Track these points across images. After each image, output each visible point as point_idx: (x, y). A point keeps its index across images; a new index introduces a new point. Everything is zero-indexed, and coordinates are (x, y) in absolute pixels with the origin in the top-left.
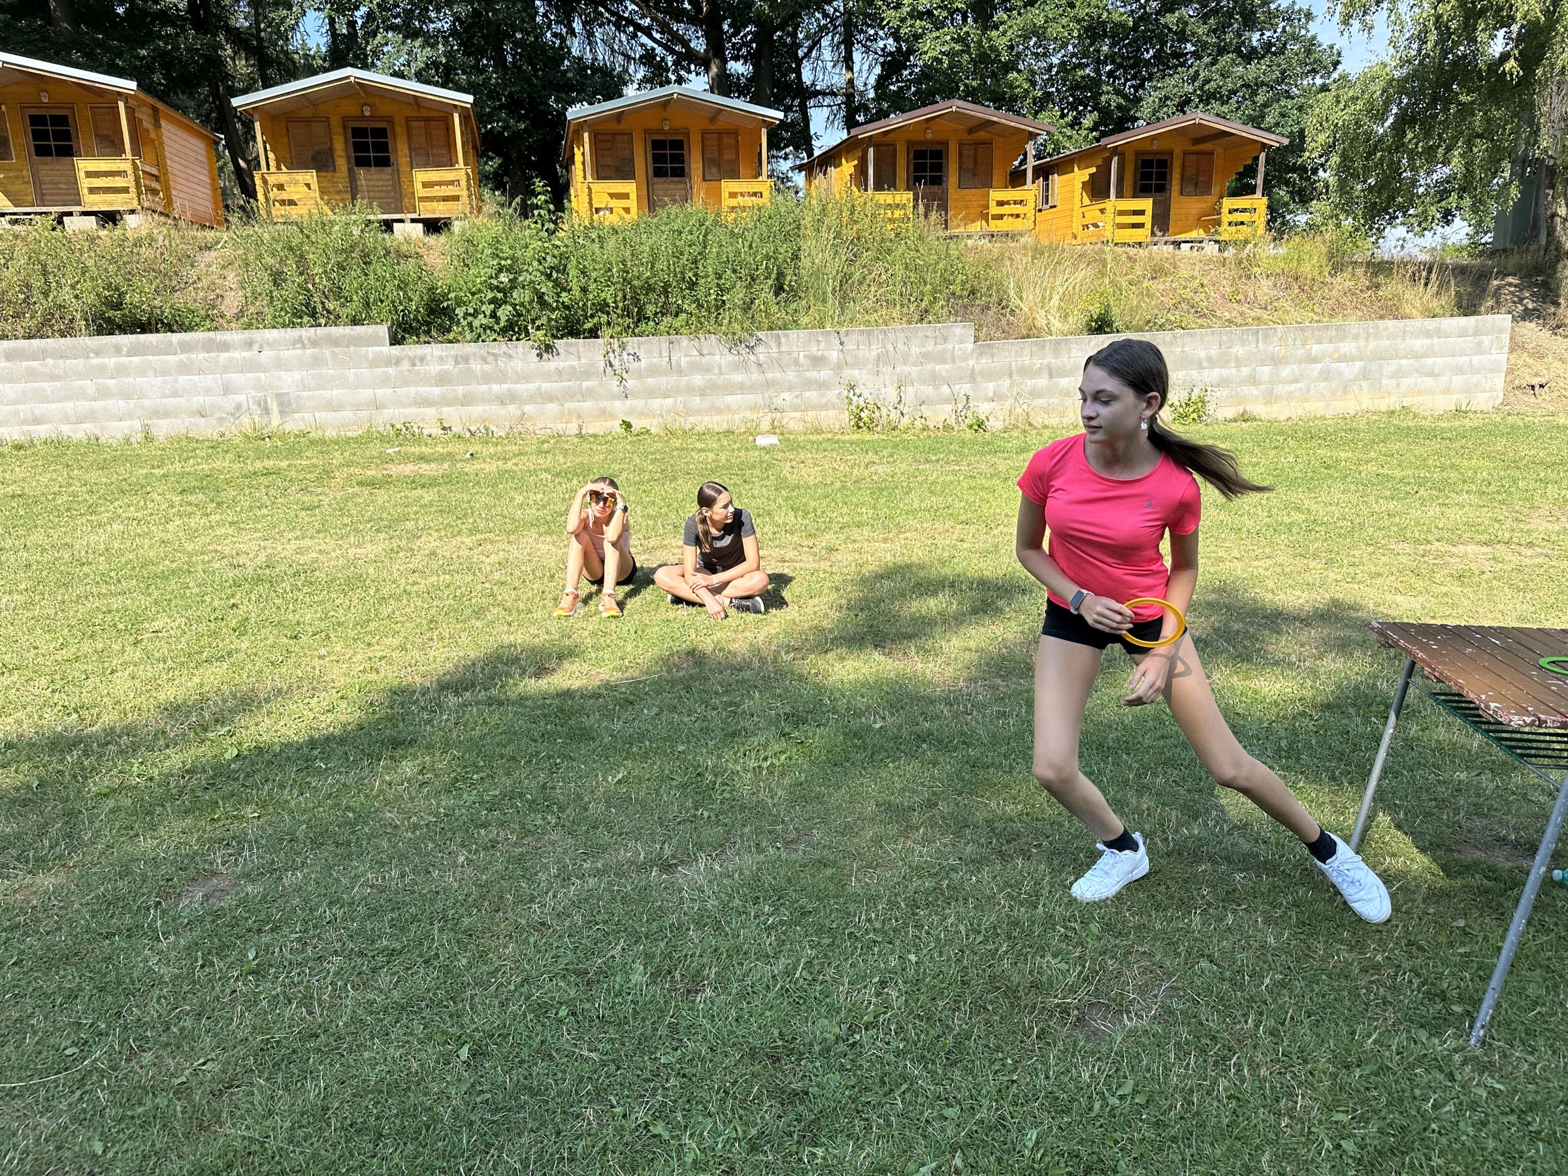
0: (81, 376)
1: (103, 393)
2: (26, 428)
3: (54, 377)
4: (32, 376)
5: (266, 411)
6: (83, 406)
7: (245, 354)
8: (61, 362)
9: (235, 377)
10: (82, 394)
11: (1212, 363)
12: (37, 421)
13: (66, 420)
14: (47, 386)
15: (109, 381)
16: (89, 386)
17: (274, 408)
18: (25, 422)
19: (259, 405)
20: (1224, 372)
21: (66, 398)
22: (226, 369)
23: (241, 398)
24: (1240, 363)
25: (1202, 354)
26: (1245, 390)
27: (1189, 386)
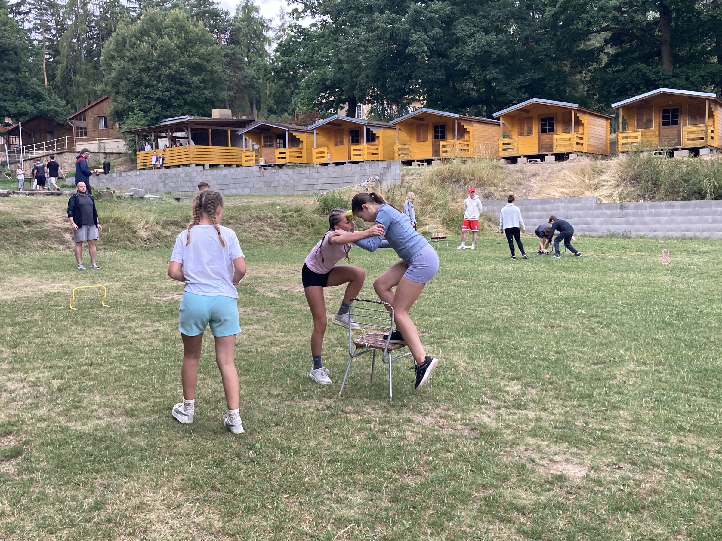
0: (707, 214)
1: (715, 221)
2: (683, 233)
3: (696, 215)
4: (689, 214)
6: (706, 226)
8: (701, 210)
10: (706, 222)
12: (687, 231)
13: (699, 231)
14: (694, 218)
15: (718, 217)
16: (710, 218)
18: (683, 231)
21: (700, 223)
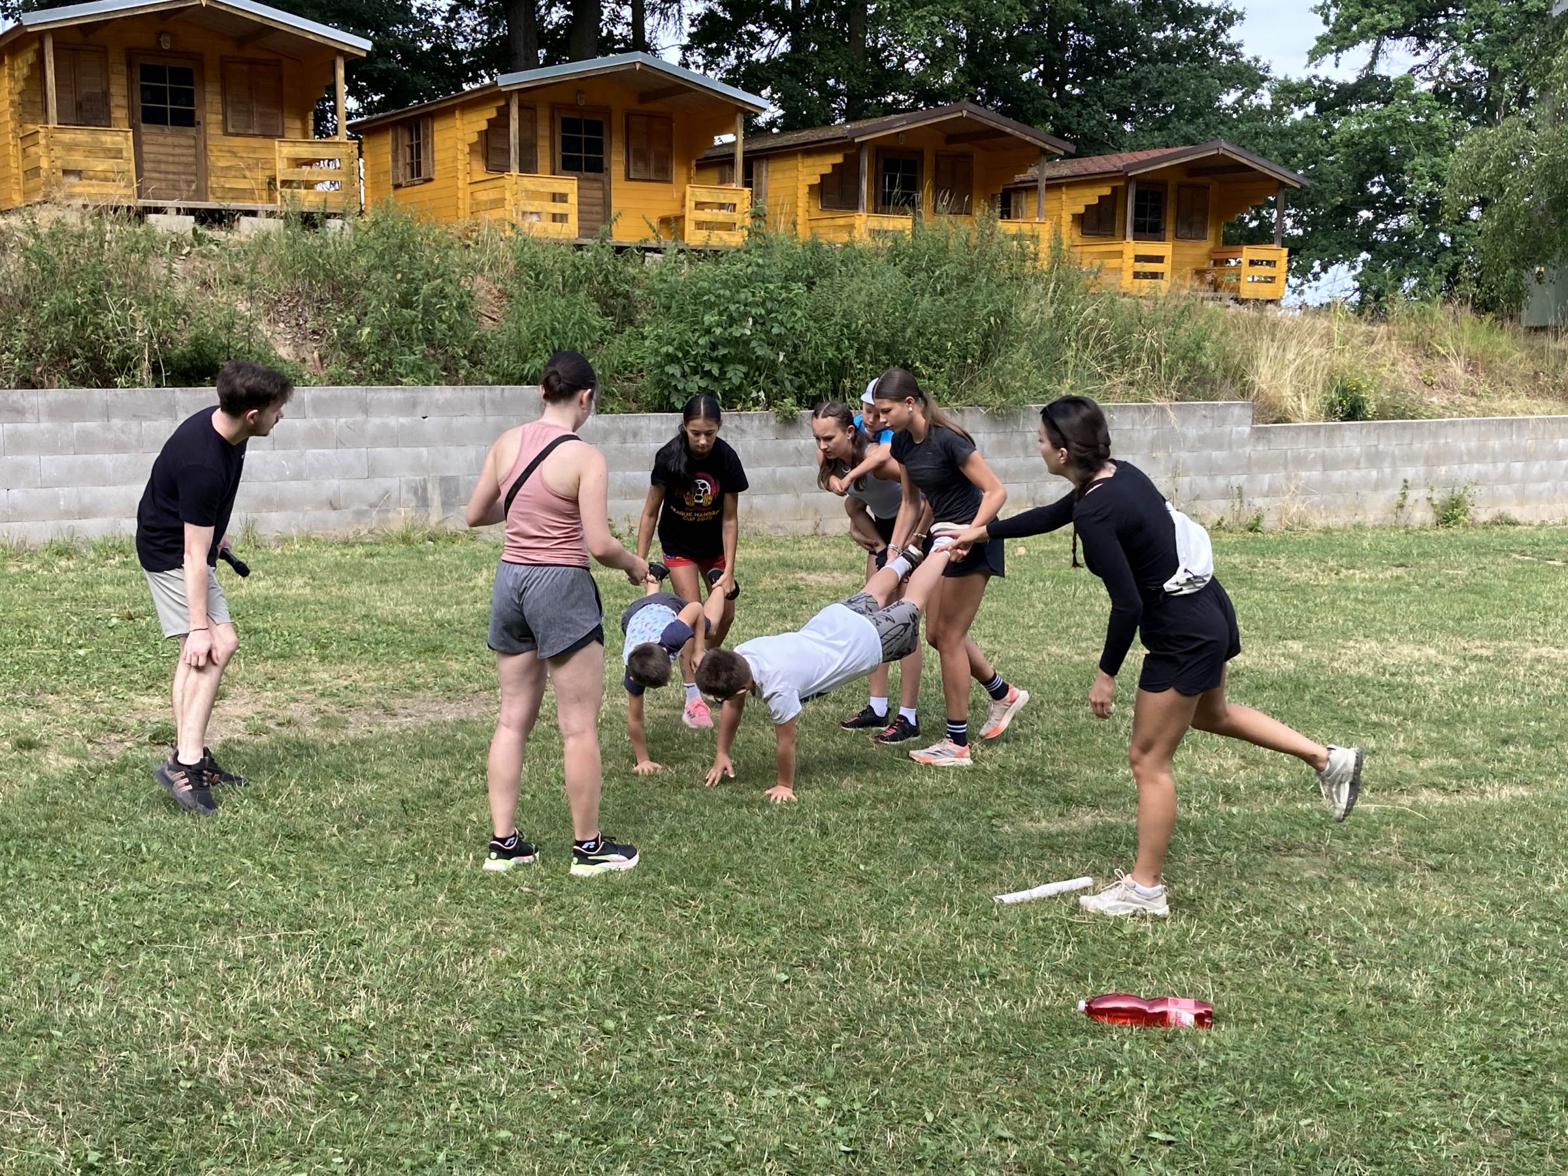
5: (423, 501)
7: (402, 420)
9: (384, 452)
11: (1472, 457)
14: (105, 460)
17: (435, 495)
19: (416, 493)
20: (1482, 468)
22: (375, 441)
23: (392, 483)
24: (1496, 458)
25: (1463, 446)
26: (1501, 489)
27: (1451, 483)
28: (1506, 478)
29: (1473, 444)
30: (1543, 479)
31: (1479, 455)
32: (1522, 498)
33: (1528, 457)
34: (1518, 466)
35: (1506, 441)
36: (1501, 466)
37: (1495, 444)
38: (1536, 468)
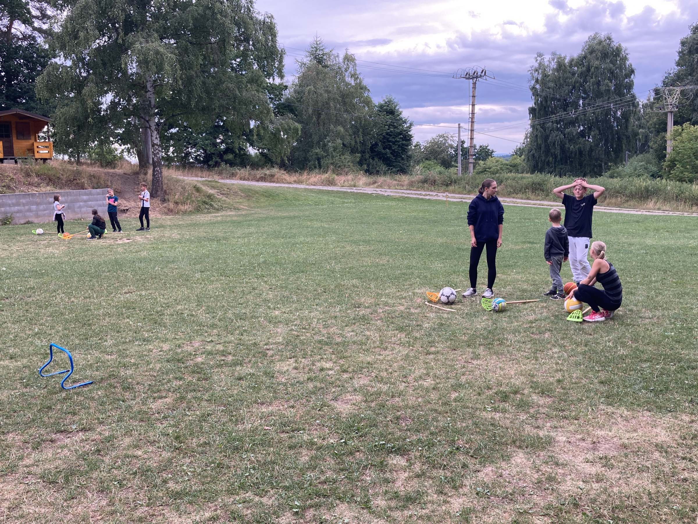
11: (14, 205)
20: (19, 208)
24: (24, 205)
25: (10, 202)
26: (28, 214)
27: (5, 213)
28: (30, 210)
29: (14, 201)
30: (45, 210)
31: (18, 204)
32: (37, 216)
33: (38, 204)
34: (34, 207)
35: (28, 200)
36: (27, 207)
37: (23, 201)
38: (41, 207)
